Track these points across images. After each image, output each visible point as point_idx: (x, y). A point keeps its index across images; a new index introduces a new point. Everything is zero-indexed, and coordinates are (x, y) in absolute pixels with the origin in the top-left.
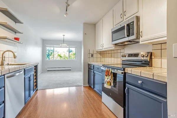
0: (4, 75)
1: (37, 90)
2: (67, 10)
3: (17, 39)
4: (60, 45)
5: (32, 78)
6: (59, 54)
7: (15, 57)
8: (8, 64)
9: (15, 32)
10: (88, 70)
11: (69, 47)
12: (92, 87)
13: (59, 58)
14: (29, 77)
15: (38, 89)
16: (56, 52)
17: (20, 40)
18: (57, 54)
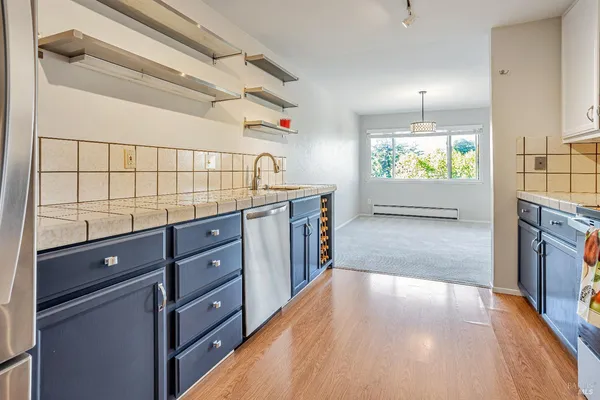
0: (242, 211)
1: (331, 267)
2: (409, 5)
3: (285, 123)
4: (408, 128)
5: (313, 228)
6: (423, 160)
7: (276, 170)
8: (266, 188)
9: (283, 105)
10: (520, 228)
11: (450, 134)
12: (535, 303)
13: (421, 175)
14: (305, 226)
15: (336, 265)
16: (411, 153)
17: (291, 124)
18: (414, 161)
